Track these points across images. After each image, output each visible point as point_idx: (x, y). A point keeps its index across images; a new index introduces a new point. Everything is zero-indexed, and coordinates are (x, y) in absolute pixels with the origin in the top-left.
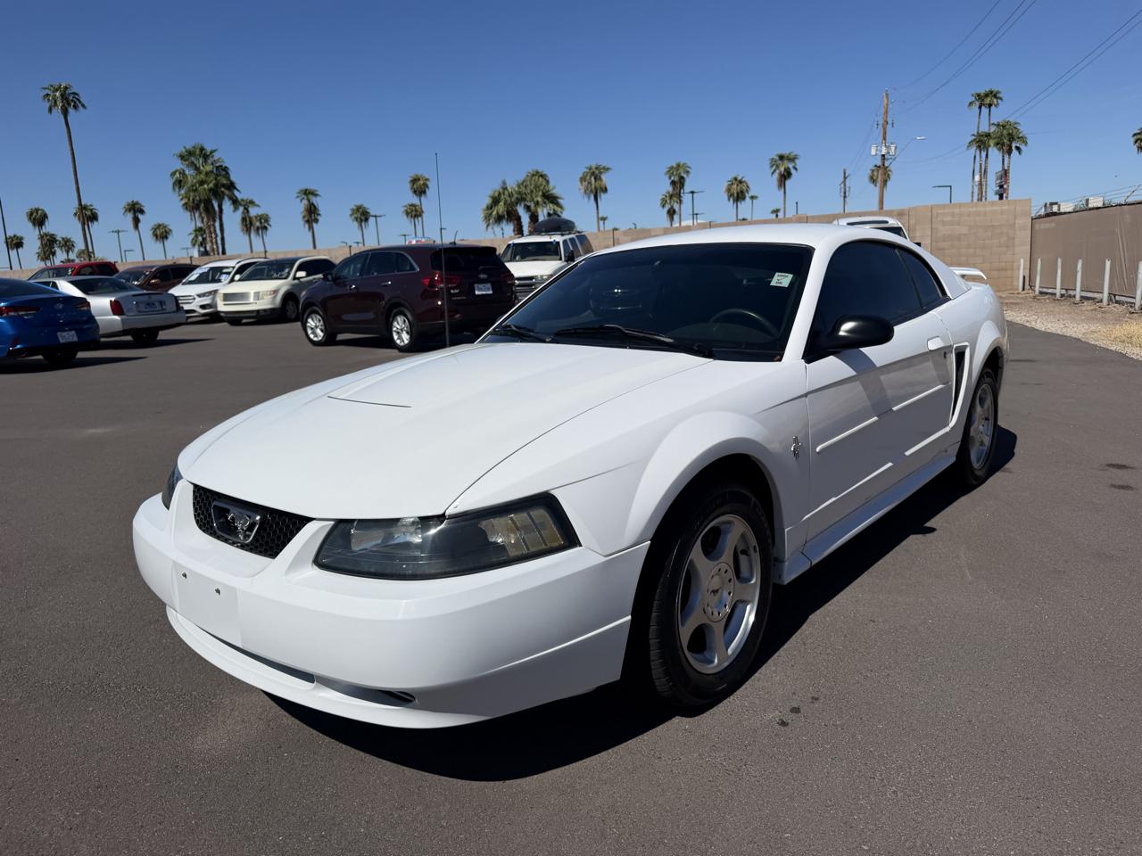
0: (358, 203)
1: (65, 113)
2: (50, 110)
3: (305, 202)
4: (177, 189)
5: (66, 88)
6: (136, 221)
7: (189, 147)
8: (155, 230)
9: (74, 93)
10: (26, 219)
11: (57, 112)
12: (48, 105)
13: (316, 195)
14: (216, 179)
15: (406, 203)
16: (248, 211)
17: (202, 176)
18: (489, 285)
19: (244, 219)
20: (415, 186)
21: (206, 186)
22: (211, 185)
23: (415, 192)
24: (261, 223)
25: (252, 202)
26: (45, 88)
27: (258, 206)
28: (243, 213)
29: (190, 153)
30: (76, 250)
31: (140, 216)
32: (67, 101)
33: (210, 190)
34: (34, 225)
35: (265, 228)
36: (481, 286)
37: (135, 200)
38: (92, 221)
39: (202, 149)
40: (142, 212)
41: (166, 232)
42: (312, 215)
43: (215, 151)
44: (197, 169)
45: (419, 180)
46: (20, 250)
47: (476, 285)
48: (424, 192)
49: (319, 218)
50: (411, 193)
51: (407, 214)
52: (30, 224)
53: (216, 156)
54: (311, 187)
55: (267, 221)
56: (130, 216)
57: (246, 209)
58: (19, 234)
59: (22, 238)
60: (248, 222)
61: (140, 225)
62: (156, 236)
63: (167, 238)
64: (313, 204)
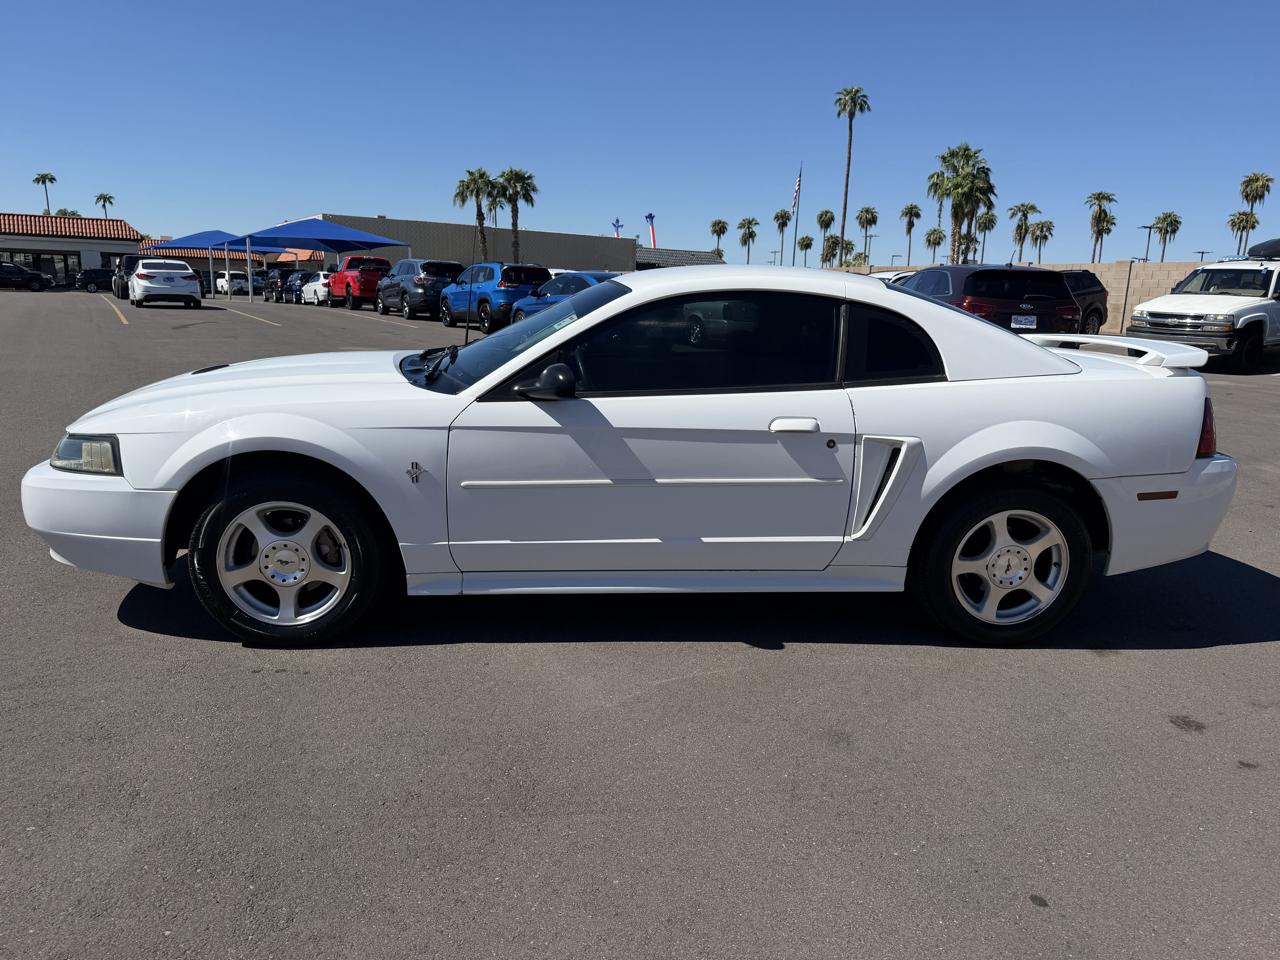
0: (1168, 211)
1: (852, 116)
2: (839, 114)
3: (1096, 208)
4: (932, 194)
5: (857, 91)
6: (911, 225)
7: (954, 147)
8: (930, 235)
9: (864, 96)
10: (815, 220)
11: (845, 116)
12: (838, 109)
13: (1110, 200)
14: (972, 182)
15: (1235, 212)
16: (1026, 218)
17: (959, 179)
18: (1034, 318)
19: (1019, 227)
20: (1249, 189)
21: (960, 190)
22: (966, 189)
23: (1247, 197)
24: (1042, 231)
25: (1033, 208)
26: (839, 93)
27: (1040, 212)
28: (1020, 220)
29: (953, 154)
30: (854, 253)
31: (915, 221)
32: (856, 103)
33: (964, 194)
34: (821, 227)
35: (1046, 237)
36: (1021, 318)
37: (909, 205)
38: (871, 225)
39: (967, 149)
40: (918, 216)
41: (940, 238)
42: (1102, 224)
43: (980, 151)
44: (955, 170)
45: (1257, 180)
46: (808, 251)
47: (1013, 317)
48: (1262, 197)
49: (1112, 227)
50: (1240, 198)
51: (1233, 224)
52: (818, 227)
53: (981, 156)
54: (1107, 191)
55: (1049, 229)
56: (906, 220)
57: (1025, 216)
58: (810, 236)
59: (812, 240)
60: (1023, 231)
61: (913, 230)
62: (929, 241)
63: (939, 244)
64: (1104, 211)
